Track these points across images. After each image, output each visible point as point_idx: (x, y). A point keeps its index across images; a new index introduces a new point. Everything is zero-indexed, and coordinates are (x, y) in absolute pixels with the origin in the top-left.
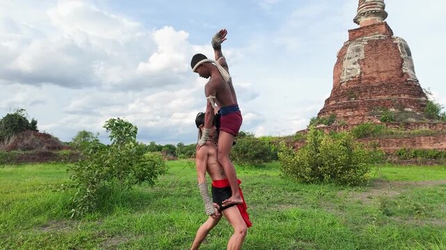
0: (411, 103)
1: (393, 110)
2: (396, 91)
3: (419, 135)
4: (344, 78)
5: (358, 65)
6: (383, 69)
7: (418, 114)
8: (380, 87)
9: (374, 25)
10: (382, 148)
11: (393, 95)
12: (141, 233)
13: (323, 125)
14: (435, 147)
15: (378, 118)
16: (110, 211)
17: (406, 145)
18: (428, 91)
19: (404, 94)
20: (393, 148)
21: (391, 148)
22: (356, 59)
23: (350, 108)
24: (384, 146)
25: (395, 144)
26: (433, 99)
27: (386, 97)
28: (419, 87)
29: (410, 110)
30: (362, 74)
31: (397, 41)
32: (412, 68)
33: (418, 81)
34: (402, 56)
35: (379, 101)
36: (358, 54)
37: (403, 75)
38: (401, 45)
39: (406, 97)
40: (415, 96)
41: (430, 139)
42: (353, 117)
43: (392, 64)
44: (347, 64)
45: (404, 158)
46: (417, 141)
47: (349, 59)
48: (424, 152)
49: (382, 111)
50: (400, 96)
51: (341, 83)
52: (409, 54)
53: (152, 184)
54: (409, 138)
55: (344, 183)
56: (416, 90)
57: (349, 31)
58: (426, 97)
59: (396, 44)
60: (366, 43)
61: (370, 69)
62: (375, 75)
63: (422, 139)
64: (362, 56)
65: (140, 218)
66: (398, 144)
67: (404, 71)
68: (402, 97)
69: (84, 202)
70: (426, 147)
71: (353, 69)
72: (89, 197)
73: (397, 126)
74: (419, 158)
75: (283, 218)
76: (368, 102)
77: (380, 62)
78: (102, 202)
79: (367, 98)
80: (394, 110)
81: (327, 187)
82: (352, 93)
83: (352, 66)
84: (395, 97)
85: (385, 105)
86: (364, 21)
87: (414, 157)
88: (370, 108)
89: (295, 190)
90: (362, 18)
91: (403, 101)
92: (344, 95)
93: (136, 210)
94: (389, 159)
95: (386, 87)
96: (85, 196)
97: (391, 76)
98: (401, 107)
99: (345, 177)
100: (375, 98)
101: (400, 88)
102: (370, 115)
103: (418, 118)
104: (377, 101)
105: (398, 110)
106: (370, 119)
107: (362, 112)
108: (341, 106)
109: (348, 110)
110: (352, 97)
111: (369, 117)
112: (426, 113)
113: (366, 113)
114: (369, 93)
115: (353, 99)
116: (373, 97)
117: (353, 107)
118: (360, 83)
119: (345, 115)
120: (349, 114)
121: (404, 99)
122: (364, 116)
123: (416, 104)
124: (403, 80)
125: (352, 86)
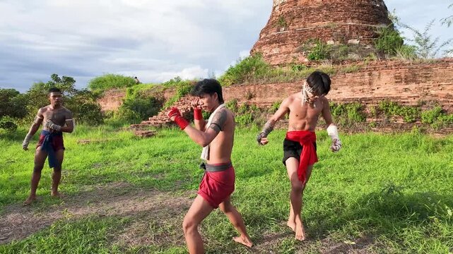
0: (360, 31)
1: (330, 42)
2: (341, 15)
7: (368, 47)
8: (319, 10)
10: (257, 100)
11: (335, 20)
15: (306, 55)
18: (392, 14)
19: (353, 18)
23: (276, 42)
24: (261, 97)
25: (276, 94)
27: (326, 23)
29: (356, 42)
35: (314, 31)
39: (356, 22)
40: (368, 21)
42: (276, 55)
49: (316, 45)
50: (345, 21)
51: (275, 8)
56: (372, 14)
58: (389, 22)
68: (350, 23)
76: (300, 32)
79: (299, 27)
80: (332, 42)
84: (338, 23)
85: (320, 35)
91: (347, 29)
95: (329, 9)
98: (344, 38)
100: (311, 26)
101: (347, 10)
102: (297, 52)
103: (364, 53)
104: (311, 31)
105: (338, 42)
106: (294, 58)
107: (290, 48)
108: (268, 40)
109: (275, 45)
110: (282, 26)
111: (295, 55)
112: (378, 47)
113: (295, 49)
114: (303, 20)
115: (283, 29)
116: (308, 24)
117: (280, 41)
118: (296, 5)
119: (271, 53)
120: (275, 51)
121: (350, 26)
122: (290, 53)
123: (366, 33)
125: (286, 10)
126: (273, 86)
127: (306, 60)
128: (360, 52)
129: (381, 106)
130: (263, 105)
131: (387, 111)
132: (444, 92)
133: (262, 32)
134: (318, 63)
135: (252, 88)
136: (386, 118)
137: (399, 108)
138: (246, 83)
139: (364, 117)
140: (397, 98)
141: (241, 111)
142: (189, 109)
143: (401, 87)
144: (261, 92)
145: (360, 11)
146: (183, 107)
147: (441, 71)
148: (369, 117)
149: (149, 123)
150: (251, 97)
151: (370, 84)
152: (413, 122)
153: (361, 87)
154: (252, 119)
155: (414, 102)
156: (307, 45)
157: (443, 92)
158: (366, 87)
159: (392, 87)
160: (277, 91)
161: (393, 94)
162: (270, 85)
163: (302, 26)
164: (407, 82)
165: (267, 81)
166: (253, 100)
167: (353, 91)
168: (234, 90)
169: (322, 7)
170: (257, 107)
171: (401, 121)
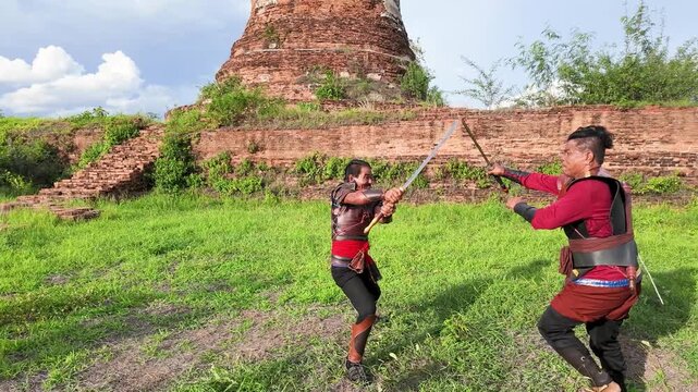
0: (382, 62)
1: (344, 74)
2: (356, 36)
3: (349, 122)
7: (391, 86)
8: (326, 23)
10: (268, 154)
11: (349, 43)
14: (378, 154)
15: (313, 89)
17: (320, 146)
18: (416, 44)
19: (372, 43)
20: (293, 154)
21: (288, 154)
23: (264, 64)
24: (273, 149)
25: (298, 145)
27: (338, 46)
28: (404, 35)
29: (377, 77)
33: (401, 23)
35: (321, 55)
37: (373, 3)
39: (374, 50)
40: (389, 49)
41: (369, 131)
46: (343, 138)
49: (325, 76)
50: (362, 47)
51: (257, 10)
54: (327, 129)
56: (396, 40)
58: (413, 57)
63: (354, 131)
66: (305, 144)
68: (368, 49)
70: (359, 152)
76: (302, 54)
79: (298, 45)
80: (347, 74)
82: (272, 29)
84: (353, 47)
85: (331, 63)
87: (331, 179)
88: (303, 67)
91: (366, 58)
95: (341, 25)
98: (363, 72)
100: (317, 47)
101: (364, 30)
102: (300, 83)
103: (388, 94)
104: (318, 54)
105: (354, 76)
106: (297, 92)
107: (287, 76)
108: (250, 59)
109: (262, 68)
110: (272, 40)
111: (297, 87)
112: (404, 86)
113: (295, 78)
114: (304, 36)
115: (274, 45)
116: (312, 44)
117: (272, 64)
118: (292, 11)
119: (256, 81)
120: (264, 78)
121: (370, 53)
122: (288, 83)
123: (389, 66)
124: (372, 14)
125: (276, 17)
126: (293, 133)
127: (314, 97)
128: (384, 93)
129: (449, 166)
130: (280, 162)
131: (456, 173)
132: (518, 151)
133: (235, 47)
134: (334, 102)
135: (258, 135)
136: (455, 182)
137: (471, 169)
138: (247, 126)
139: (427, 182)
140: (464, 157)
141: (242, 171)
142: (141, 167)
143: (470, 142)
144: (273, 141)
145: (380, 34)
146: (125, 163)
147: (515, 124)
148: (434, 182)
149: (60, 193)
150: (256, 150)
151: (432, 137)
152: (488, 187)
153: (420, 141)
154: (263, 185)
156: (312, 75)
157: (516, 150)
158: (426, 141)
159: (458, 141)
160: (302, 142)
161: (460, 151)
162: (289, 132)
163: (303, 44)
165: (283, 125)
166: (260, 154)
167: (410, 146)
168: (224, 137)
169: (331, 21)
170: (269, 165)
171: (473, 187)
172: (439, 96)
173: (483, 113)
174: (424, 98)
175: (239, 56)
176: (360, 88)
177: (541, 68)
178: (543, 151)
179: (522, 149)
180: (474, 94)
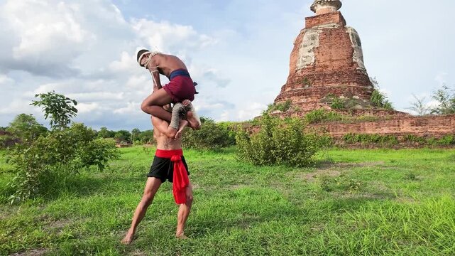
0: (359, 90)
1: (342, 97)
2: (346, 80)
3: (364, 121)
4: (300, 65)
5: (312, 54)
6: (335, 58)
7: (365, 101)
8: (331, 75)
9: (329, 13)
10: (331, 133)
11: (343, 83)
12: (88, 215)
13: (279, 111)
14: (377, 132)
15: (329, 104)
16: (55, 195)
17: (353, 130)
19: (353, 82)
20: (340, 133)
21: (339, 133)
22: (311, 47)
23: (303, 94)
24: (333, 131)
25: (343, 130)
26: (378, 88)
27: (337, 85)
28: (367, 76)
29: (357, 97)
30: (317, 63)
31: (349, 31)
32: (361, 58)
33: (366, 70)
34: (353, 46)
35: (331, 89)
36: (313, 42)
37: (353, 64)
38: (352, 35)
39: (355, 85)
40: (362, 84)
41: (373, 124)
42: (307, 103)
43: (344, 53)
44: (303, 52)
45: (350, 142)
46: (362, 127)
47: (305, 46)
48: (367, 136)
49: (333, 99)
50: (349, 84)
51: (296, 71)
52: (359, 44)
53: (102, 167)
54: (355, 123)
55: (294, 164)
56: (363, 79)
57: (306, 19)
58: (373, 86)
59: (348, 34)
60: (321, 31)
61: (323, 57)
62: (328, 63)
63: (366, 124)
64: (317, 44)
65: (88, 202)
66: (345, 129)
67: (354, 60)
68: (352, 85)
69: (25, 187)
70: (369, 132)
71: (307, 57)
72: (30, 182)
73: (345, 112)
74: (363, 143)
75: (234, 196)
76: (321, 89)
77: (333, 51)
78: (45, 188)
79: (319, 85)
80: (343, 97)
81: (278, 168)
82: (306, 80)
83: (308, 54)
84: (345, 85)
85: (336, 93)
86: (321, 9)
87: (358, 141)
88: (322, 95)
89: (248, 172)
90: (319, 6)
91: (352, 89)
92: (299, 82)
93: (83, 194)
94: (337, 143)
95: (338, 75)
96: (26, 181)
97: (342, 65)
98: (350, 94)
99: (294, 159)
100: (327, 86)
101: (349, 76)
102: (322, 102)
103: (364, 105)
104: (329, 89)
105: (347, 97)
106: (321, 106)
107: (315, 99)
108: (296, 93)
109: (302, 96)
110: (306, 84)
111: (321, 104)
112: (371, 101)
113: (318, 100)
114: (321, 81)
115: (307, 86)
116: (325, 85)
117: (307, 94)
118: (314, 70)
119: (299, 102)
120: (303, 100)
121: (353, 87)
122: (316, 102)
123: (363, 92)
124: (353, 69)
125: (307, 74)
127: (330, 108)
128: (362, 105)
129: (407, 136)
130: (336, 136)
131: (410, 139)
136: (410, 142)
137: (416, 137)
138: (321, 123)
139: (398, 142)
140: (413, 133)
143: (414, 128)
144: (333, 128)
145: (357, 77)
147: (432, 121)
148: (401, 142)
151: (399, 126)
153: (394, 128)
155: (422, 135)
156: (327, 98)
157: (433, 130)
158: (396, 127)
159: (410, 128)
161: (410, 131)
162: (339, 125)
163: (321, 85)
164: (417, 126)
167: (390, 129)
169: (333, 74)
170: (332, 137)
171: (417, 144)
172: (389, 105)
173: (419, 117)
174: (382, 107)
175: (290, 91)
176: (351, 102)
177: (442, 99)
178: (445, 131)
179: (436, 130)
180: (414, 109)
